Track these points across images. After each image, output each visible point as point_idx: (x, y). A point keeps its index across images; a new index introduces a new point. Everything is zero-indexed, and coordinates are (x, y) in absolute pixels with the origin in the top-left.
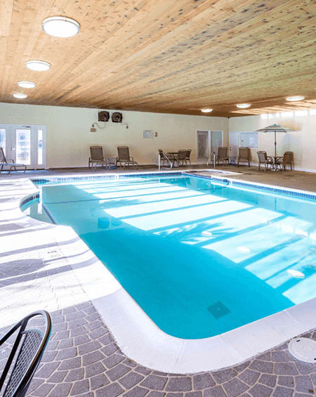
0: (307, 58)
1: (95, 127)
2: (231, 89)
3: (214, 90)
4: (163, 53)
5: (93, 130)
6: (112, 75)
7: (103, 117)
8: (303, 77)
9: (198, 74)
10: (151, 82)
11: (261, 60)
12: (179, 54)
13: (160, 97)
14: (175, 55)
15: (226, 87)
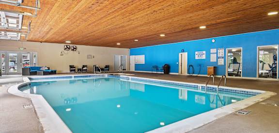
0: (169, 7)
1: (63, 53)
2: (130, 30)
3: (121, 31)
4: (93, 4)
5: (62, 55)
6: (68, 20)
7: (67, 48)
8: (167, 21)
9: (112, 20)
10: (88, 25)
11: (144, 9)
12: (101, 5)
13: (94, 35)
14: (99, 6)
15: (127, 28)
